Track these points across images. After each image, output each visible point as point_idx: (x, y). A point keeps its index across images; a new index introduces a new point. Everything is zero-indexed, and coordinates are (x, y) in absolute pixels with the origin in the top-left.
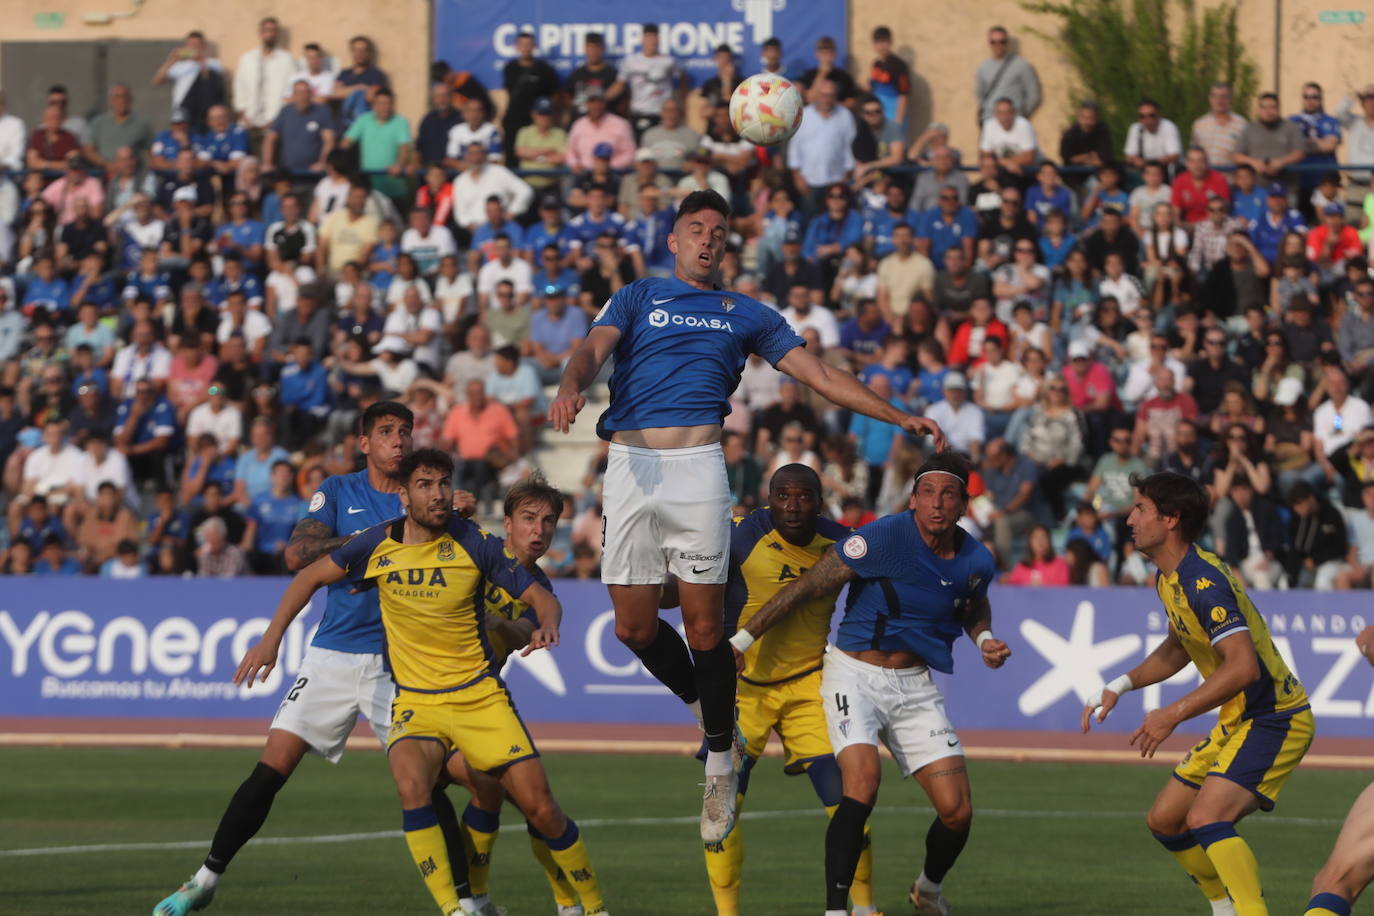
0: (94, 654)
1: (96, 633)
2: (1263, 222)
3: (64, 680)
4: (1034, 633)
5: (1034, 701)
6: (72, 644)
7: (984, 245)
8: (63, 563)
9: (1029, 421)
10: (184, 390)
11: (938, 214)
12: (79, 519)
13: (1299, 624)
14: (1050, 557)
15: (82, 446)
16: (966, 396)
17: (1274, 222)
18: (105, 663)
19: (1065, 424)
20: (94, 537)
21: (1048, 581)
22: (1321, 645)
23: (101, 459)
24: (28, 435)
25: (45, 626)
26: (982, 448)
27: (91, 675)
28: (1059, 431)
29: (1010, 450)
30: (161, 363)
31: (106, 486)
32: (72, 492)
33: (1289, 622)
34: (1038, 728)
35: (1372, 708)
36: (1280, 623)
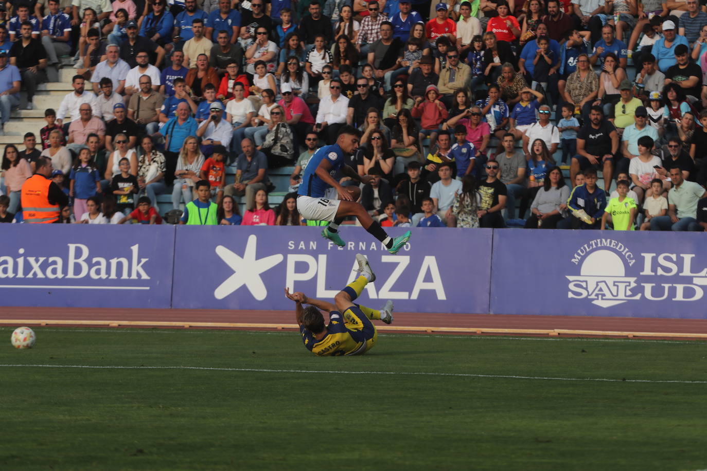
2: (397, 18)
4: (223, 252)
5: (221, 292)
11: (217, 13)
13: (373, 246)
17: (403, 19)
22: (386, 259)
33: (368, 246)
35: (415, 296)
36: (362, 246)
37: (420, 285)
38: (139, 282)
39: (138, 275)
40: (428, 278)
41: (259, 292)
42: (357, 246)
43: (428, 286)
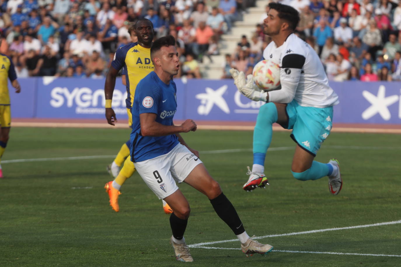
0: (91, 101)
1: (92, 94)
3: (83, 108)
4: (367, 95)
6: (85, 97)
8: (82, 73)
9: (365, 33)
10: (118, 23)
12: (87, 61)
14: (371, 72)
15: (88, 39)
16: (347, 25)
18: (95, 103)
19: (376, 33)
20: (91, 66)
21: (371, 80)
23: (93, 43)
24: (72, 36)
25: (77, 92)
26: (352, 40)
27: (91, 107)
28: (374, 35)
29: (360, 41)
30: (112, 15)
31: (95, 52)
32: (85, 53)
34: (368, 123)
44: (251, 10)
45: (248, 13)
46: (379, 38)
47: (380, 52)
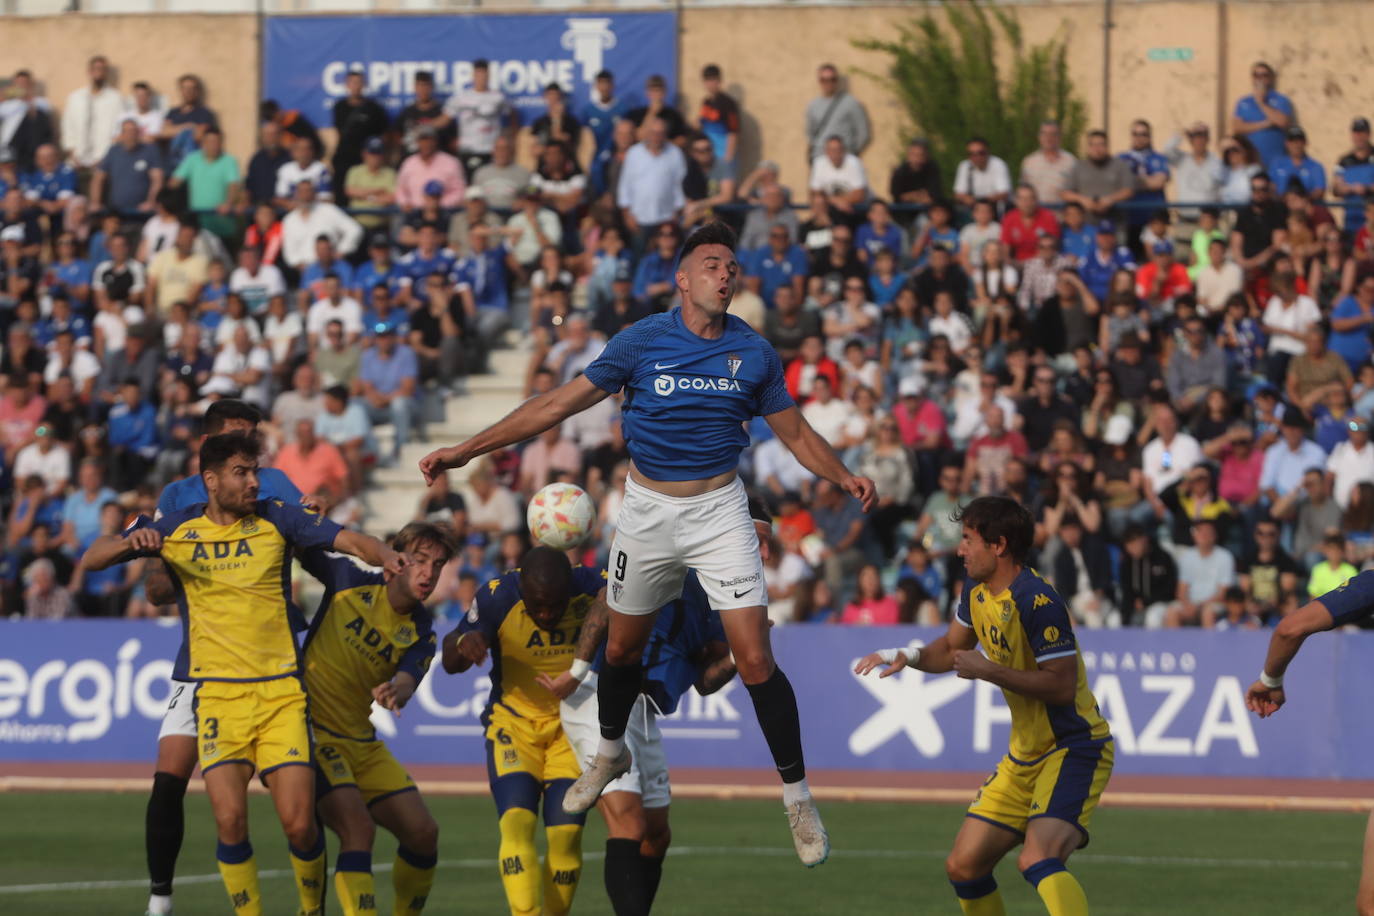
2: (1092, 260)
5: (865, 739)
7: (815, 283)
9: (860, 460)
10: (12, 430)
11: (767, 253)
13: (1128, 662)
14: (879, 595)
17: (1103, 260)
19: (895, 463)
21: (878, 620)
22: (1151, 684)
26: (812, 487)
28: (889, 469)
33: (1119, 660)
34: (868, 767)
35: (1202, 746)
36: (1109, 661)
37: (1211, 728)
38: (720, 722)
39: (719, 711)
40: (1226, 716)
41: (929, 741)
42: (1099, 661)
43: (1225, 731)
44: (473, 383)
45: (461, 393)
46: (906, 480)
47: (909, 529)
